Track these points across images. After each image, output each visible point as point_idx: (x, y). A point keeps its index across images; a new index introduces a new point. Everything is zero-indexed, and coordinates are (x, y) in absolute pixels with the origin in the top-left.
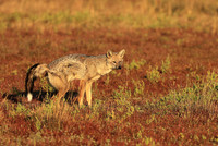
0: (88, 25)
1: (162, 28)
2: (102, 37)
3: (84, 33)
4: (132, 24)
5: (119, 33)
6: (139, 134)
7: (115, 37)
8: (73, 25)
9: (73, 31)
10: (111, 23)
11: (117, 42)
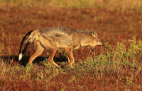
1: (83, 7)
2: (34, 14)
3: (20, 10)
4: (59, 4)
5: (48, 11)
8: (12, 4)
9: (11, 9)
11: (46, 18)
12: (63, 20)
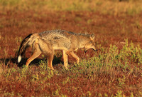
0: (20, 8)
1: (77, 11)
2: (30, 17)
3: (16, 13)
4: (53, 7)
5: (43, 14)
7: (40, 18)
8: (8, 8)
9: (8, 12)
10: (37, 6)
11: (41, 21)
12: (58, 23)
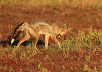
0: (11, 3)
1: (54, 5)
2: (18, 10)
3: (8, 7)
4: (37, 3)
5: (29, 8)
6: (39, 66)
7: (26, 10)
8: (3, 3)
9: (2, 6)
12: (40, 14)
